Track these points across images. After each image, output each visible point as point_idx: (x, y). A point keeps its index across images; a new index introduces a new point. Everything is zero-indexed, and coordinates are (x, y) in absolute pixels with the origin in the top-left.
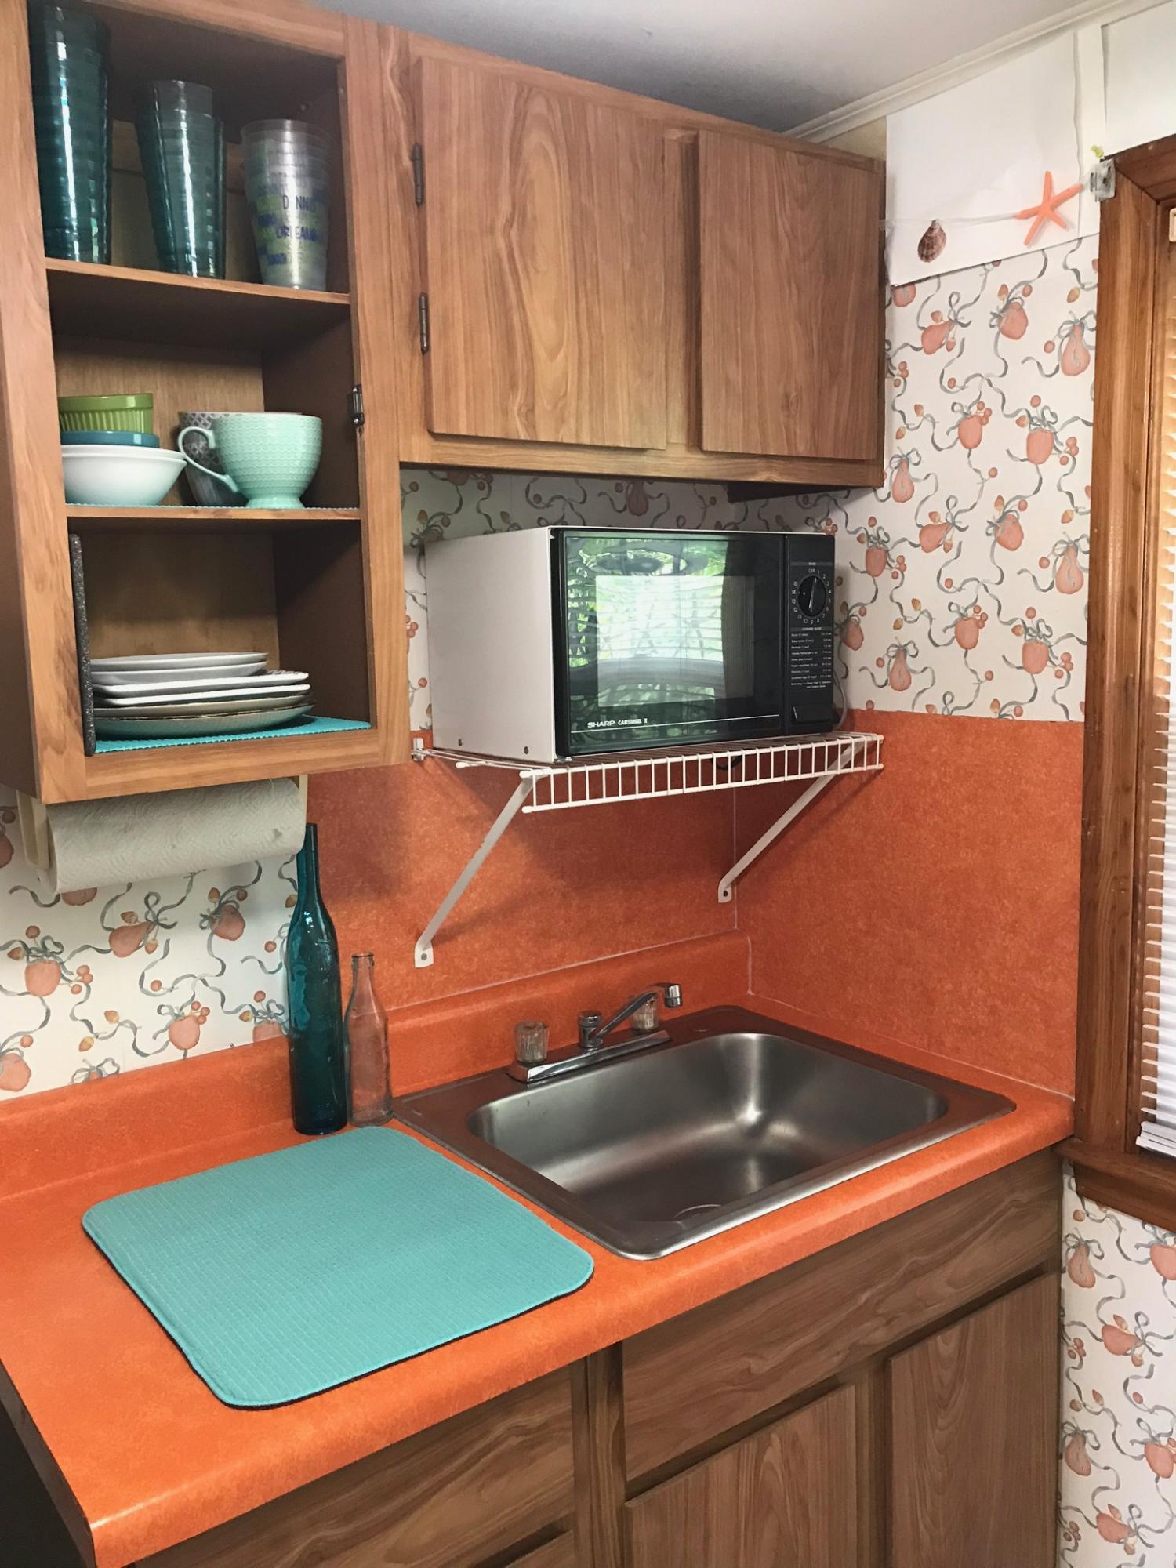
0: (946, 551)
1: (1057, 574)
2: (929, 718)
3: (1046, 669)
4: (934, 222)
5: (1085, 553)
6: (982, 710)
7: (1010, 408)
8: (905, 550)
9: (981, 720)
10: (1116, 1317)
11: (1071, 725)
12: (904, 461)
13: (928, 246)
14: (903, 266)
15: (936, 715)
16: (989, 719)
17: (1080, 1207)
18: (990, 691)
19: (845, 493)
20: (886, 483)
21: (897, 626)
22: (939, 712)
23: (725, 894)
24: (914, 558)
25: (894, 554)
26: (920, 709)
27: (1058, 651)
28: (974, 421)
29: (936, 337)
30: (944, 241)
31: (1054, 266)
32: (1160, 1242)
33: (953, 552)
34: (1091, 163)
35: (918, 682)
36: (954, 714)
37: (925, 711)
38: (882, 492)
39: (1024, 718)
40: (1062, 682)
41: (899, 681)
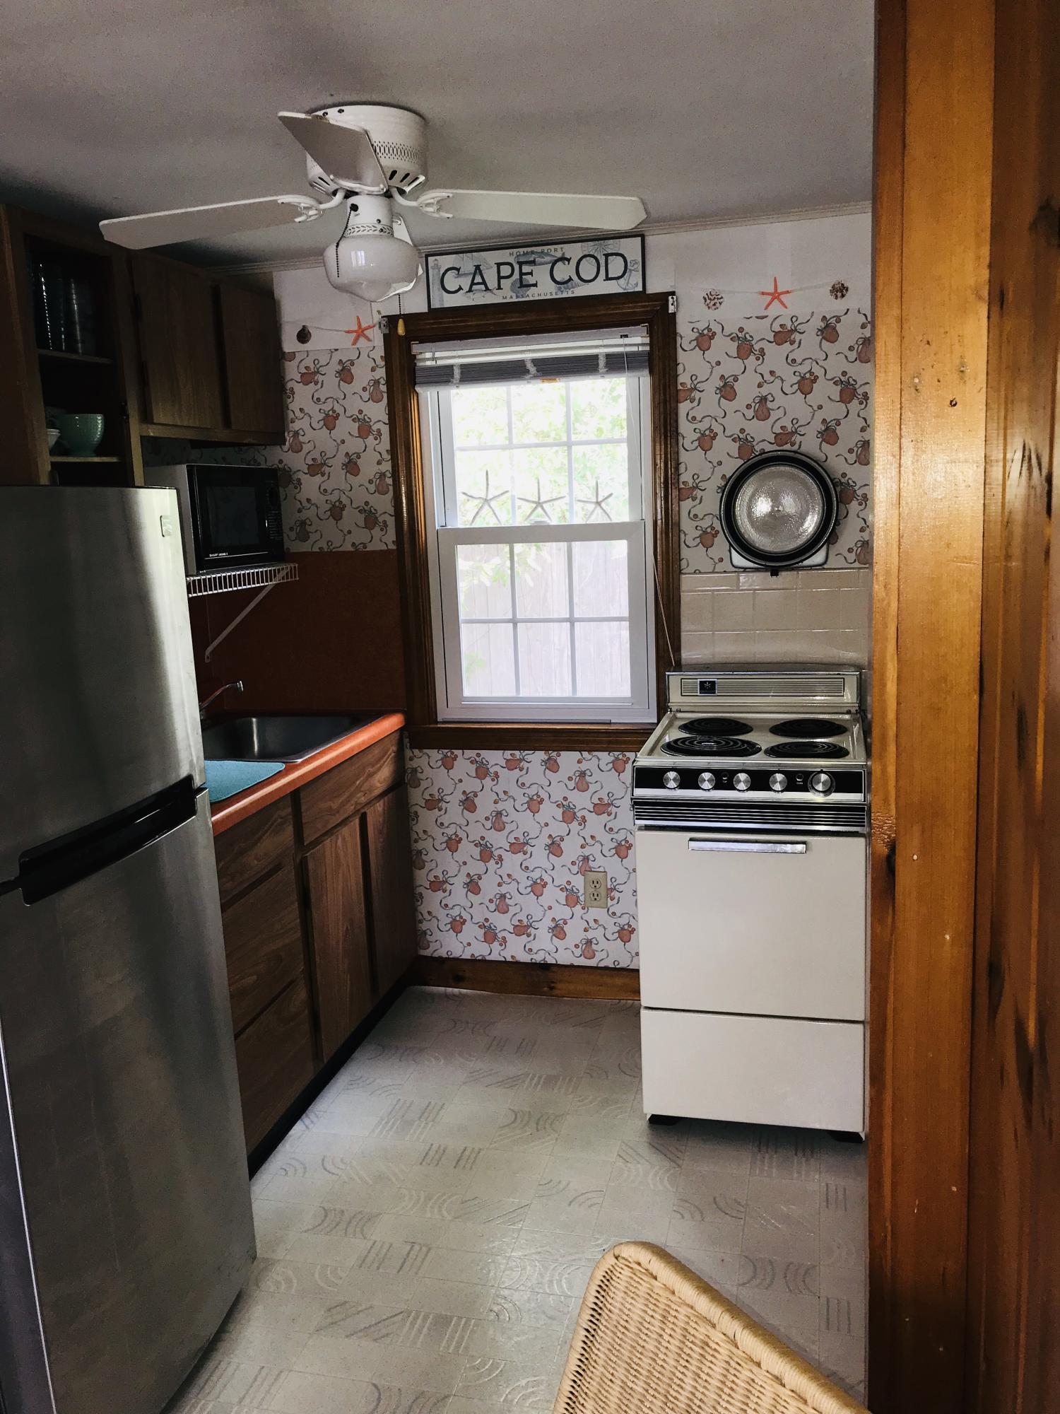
0: (323, 476)
1: (377, 487)
2: (321, 553)
3: (376, 528)
4: (304, 326)
5: (389, 478)
6: (348, 547)
7: (348, 414)
8: (300, 475)
9: (349, 552)
10: (430, 795)
11: (389, 551)
12: (296, 434)
13: (303, 336)
14: (289, 343)
15: (324, 552)
16: (352, 551)
17: (411, 754)
18: (350, 539)
19: (264, 447)
20: (287, 443)
21: (300, 511)
22: (326, 550)
23: (208, 657)
24: (305, 479)
25: (295, 477)
26: (316, 549)
27: (381, 519)
28: (330, 418)
29: (309, 377)
30: (311, 336)
31: (364, 356)
32: (446, 756)
33: (326, 477)
34: (377, 318)
35: (313, 537)
36: (334, 550)
37: (318, 551)
38: (286, 448)
39: (367, 549)
40: (384, 533)
41: (304, 536)
